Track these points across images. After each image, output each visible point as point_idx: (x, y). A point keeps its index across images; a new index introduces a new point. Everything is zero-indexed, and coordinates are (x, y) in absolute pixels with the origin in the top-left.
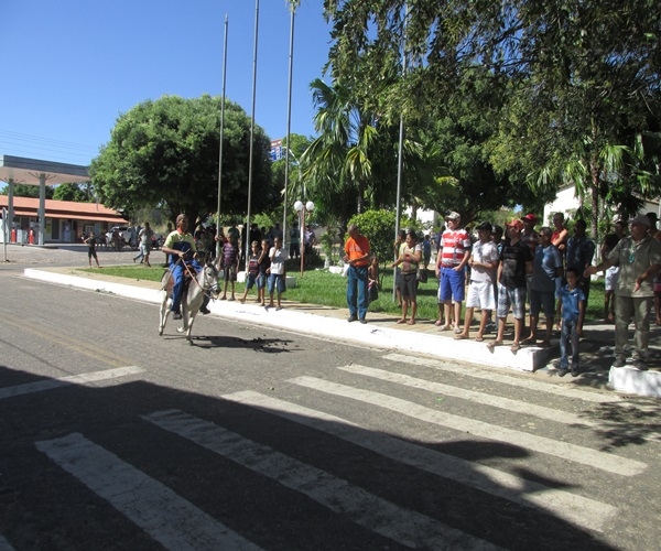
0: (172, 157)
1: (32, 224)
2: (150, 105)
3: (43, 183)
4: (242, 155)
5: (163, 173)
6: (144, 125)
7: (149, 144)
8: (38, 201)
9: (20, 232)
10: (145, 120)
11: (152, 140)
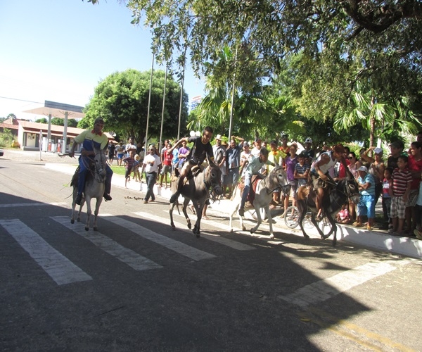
1: (59, 141)
2: (117, 74)
3: (67, 117)
5: (121, 112)
6: (112, 85)
7: (114, 96)
8: (63, 127)
9: (53, 145)
10: (113, 83)
11: (115, 94)
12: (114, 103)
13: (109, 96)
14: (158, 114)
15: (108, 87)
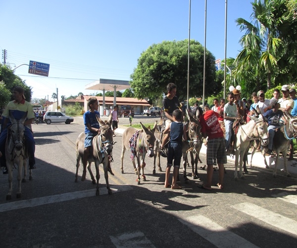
0: (166, 70)
1: (111, 107)
2: (155, 45)
3: (115, 90)
4: (200, 66)
5: (161, 78)
6: (152, 55)
7: (155, 64)
8: (113, 98)
9: (107, 111)
10: (153, 53)
11: (156, 62)
12: (155, 70)
13: (151, 65)
14: (194, 76)
15: (150, 57)
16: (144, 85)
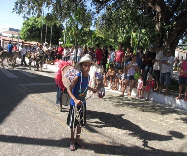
0: (35, 30)
5: (33, 33)
8: (18, 39)
11: (30, 25)
12: (30, 29)
13: (28, 26)
15: (28, 22)
16: (25, 35)
